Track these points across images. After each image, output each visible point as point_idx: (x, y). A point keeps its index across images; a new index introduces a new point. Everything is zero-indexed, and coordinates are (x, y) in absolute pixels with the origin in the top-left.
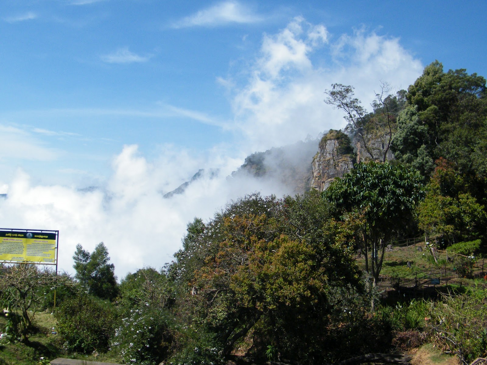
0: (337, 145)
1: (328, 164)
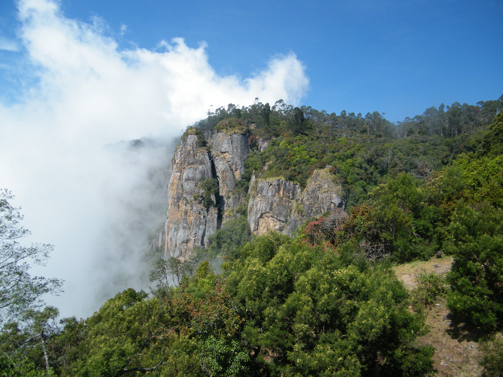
0: (197, 139)
1: (189, 154)
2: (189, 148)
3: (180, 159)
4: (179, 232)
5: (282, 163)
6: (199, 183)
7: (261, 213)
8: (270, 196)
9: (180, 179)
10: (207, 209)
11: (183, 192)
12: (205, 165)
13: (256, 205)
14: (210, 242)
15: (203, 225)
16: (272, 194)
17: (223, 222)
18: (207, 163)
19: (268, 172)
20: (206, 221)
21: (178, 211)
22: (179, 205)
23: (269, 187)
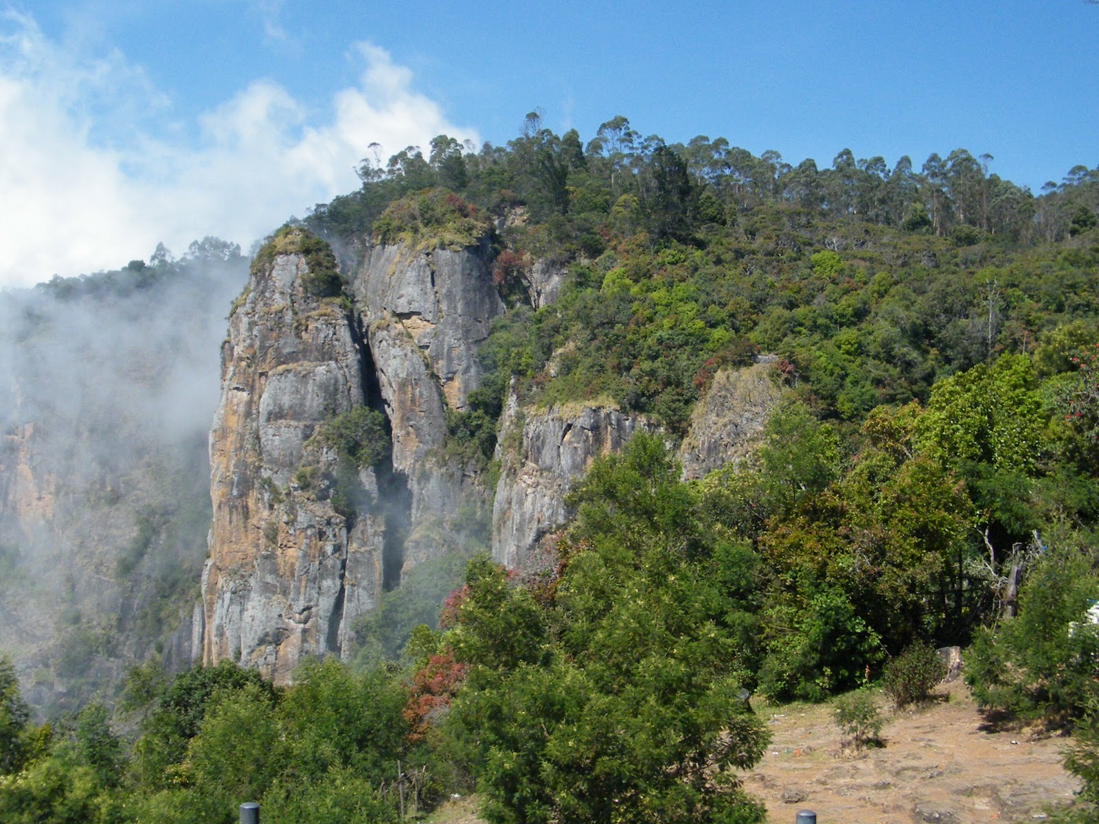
0: (306, 269)
1: (279, 322)
2: (279, 302)
3: (248, 341)
4: (249, 605)
5: (608, 347)
6: (317, 428)
7: (538, 530)
8: (565, 468)
9: (248, 414)
10: (347, 521)
11: (261, 460)
12: (337, 361)
13: (521, 503)
14: (361, 636)
15: (334, 579)
16: (574, 462)
17: (405, 565)
18: (345, 354)
19: (559, 384)
20: (344, 563)
21: (243, 529)
22: (247, 508)
23: (563, 437)
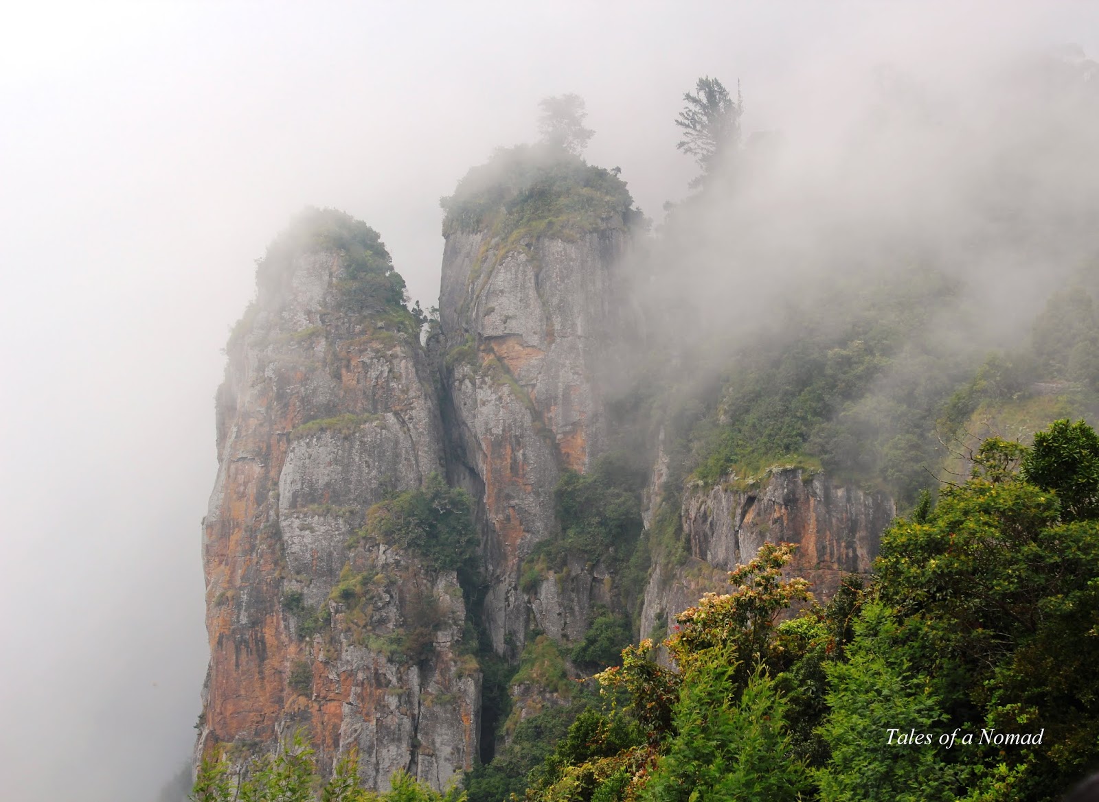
1: (306, 357)
2: (304, 326)
3: (259, 387)
6: (369, 517)
11: (284, 567)
12: (396, 411)
15: (400, 746)
17: (508, 720)
18: (409, 402)
20: (415, 721)
21: (257, 676)
22: (264, 644)
23: (743, 515)
